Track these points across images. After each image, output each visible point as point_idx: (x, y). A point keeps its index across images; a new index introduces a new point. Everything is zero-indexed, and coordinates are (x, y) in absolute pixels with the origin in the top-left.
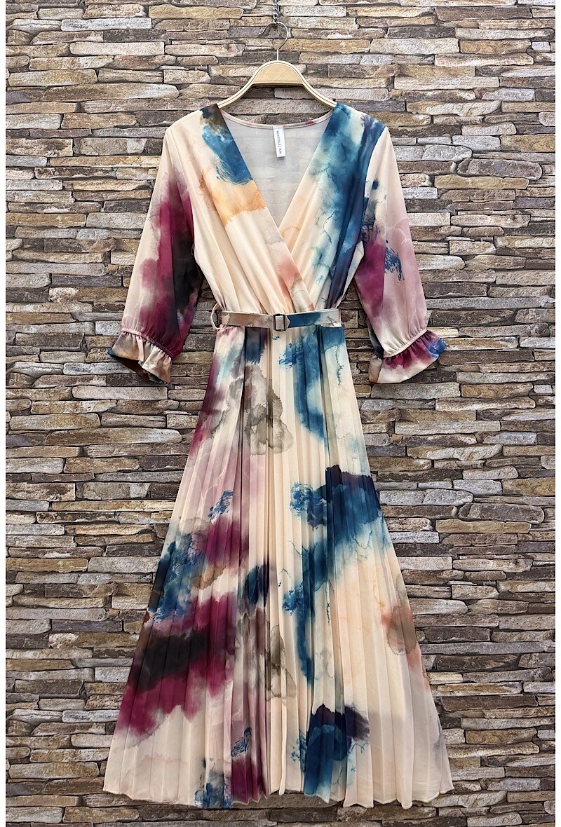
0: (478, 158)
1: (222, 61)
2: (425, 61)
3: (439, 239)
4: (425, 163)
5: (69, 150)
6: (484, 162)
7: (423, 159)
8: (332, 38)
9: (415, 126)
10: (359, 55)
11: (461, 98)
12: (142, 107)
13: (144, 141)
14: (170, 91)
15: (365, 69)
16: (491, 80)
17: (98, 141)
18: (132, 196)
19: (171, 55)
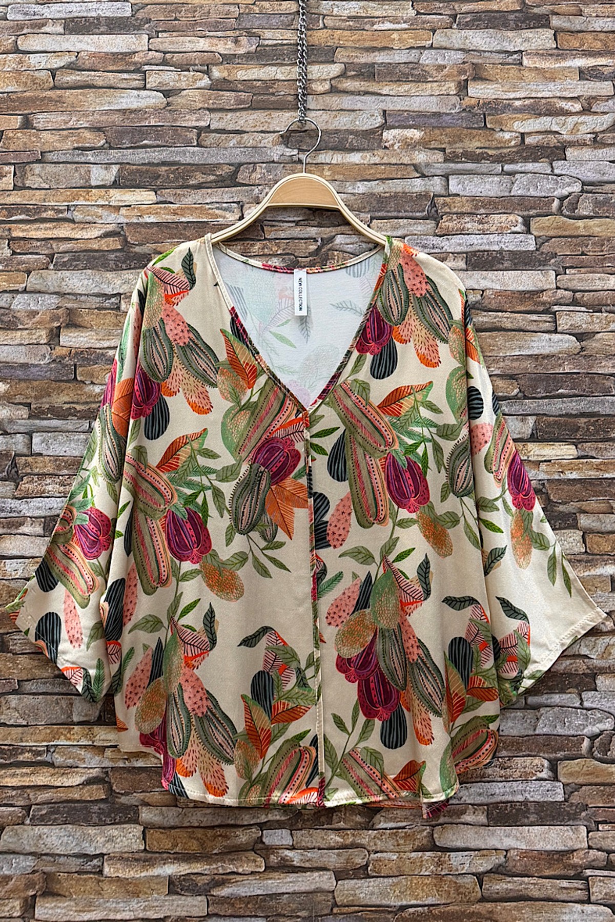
0: (591, 192)
1: (228, 59)
2: (510, 60)
3: (541, 308)
4: (516, 200)
5: (8, 181)
6: (601, 198)
7: (512, 194)
8: (380, 28)
9: (498, 148)
10: (418, 51)
11: (562, 109)
12: (113, 122)
13: (115, 169)
14: (154, 99)
15: (427, 69)
16: (603, 86)
17: (50, 168)
18: (95, 247)
19: (156, 51)
